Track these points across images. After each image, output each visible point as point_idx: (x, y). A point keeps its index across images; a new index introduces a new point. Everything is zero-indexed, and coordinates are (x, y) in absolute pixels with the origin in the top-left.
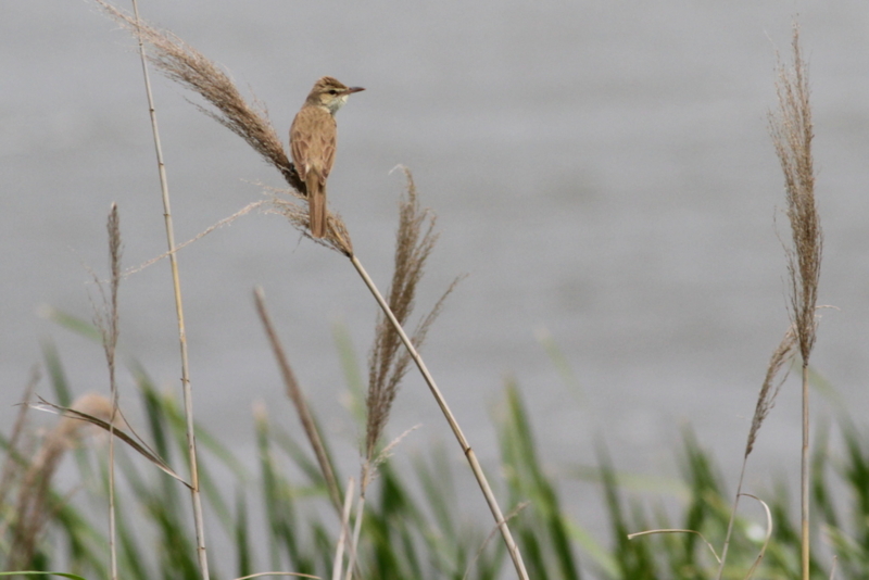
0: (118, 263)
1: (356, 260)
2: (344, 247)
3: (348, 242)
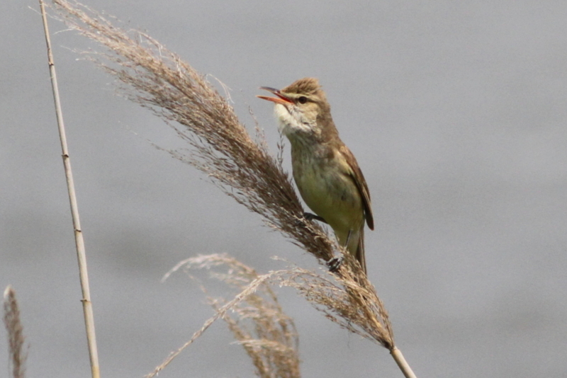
0: (21, 367)
1: (398, 352)
2: (382, 334)
3: (387, 327)
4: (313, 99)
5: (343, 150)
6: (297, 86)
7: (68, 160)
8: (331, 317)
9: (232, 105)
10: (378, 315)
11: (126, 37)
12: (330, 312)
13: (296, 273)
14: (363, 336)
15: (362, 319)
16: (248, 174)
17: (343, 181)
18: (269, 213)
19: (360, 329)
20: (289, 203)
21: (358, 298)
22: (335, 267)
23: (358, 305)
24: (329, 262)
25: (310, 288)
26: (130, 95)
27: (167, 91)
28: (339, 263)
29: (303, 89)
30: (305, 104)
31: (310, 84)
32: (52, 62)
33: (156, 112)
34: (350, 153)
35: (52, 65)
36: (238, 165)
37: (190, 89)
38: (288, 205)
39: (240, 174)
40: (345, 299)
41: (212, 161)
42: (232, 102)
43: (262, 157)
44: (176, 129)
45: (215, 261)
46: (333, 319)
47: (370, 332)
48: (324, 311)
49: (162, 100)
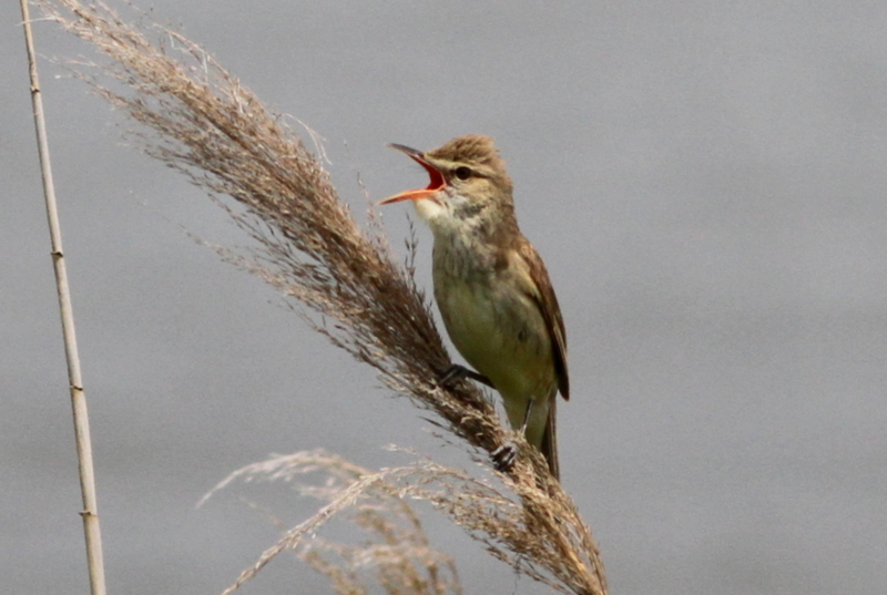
2: (587, 585)
3: (597, 572)
4: (481, 172)
5: (526, 253)
6: (454, 148)
7: (62, 261)
8: (499, 552)
9: (327, 167)
10: (581, 551)
11: (143, 42)
12: (493, 542)
13: (432, 472)
14: (554, 587)
15: (551, 556)
16: (354, 294)
17: (522, 305)
18: (390, 363)
19: (549, 575)
20: (427, 347)
21: (547, 519)
22: (506, 463)
23: (544, 529)
24: (495, 453)
25: (456, 500)
26: (148, 146)
27: (213, 140)
28: (512, 455)
29: (464, 153)
30: (467, 180)
31: (478, 146)
32: (37, 86)
33: (193, 178)
34: (538, 258)
35: (36, 91)
36: (336, 277)
37: (254, 139)
38: (424, 349)
39: (339, 293)
40: (520, 521)
41: (291, 269)
42: (330, 162)
43: (380, 263)
44: (229, 210)
45: (302, 465)
46: (501, 556)
47: (566, 580)
48: (486, 541)
49: (204, 156)
